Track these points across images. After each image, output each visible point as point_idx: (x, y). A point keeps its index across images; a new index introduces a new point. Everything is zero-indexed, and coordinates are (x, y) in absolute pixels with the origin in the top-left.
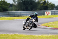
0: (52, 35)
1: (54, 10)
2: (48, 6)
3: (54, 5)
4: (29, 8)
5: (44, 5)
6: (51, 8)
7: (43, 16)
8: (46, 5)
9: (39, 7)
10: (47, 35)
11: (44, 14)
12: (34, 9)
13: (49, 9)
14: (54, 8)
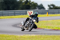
0: (35, 35)
1: (36, 9)
2: (31, 5)
3: (36, 4)
4: (11, 7)
5: (26, 4)
6: (33, 8)
7: (24, 15)
8: (28, 5)
9: (21, 6)
10: (29, 35)
11: (26, 14)
12: (15, 9)
13: (31, 8)
14: (37, 8)
